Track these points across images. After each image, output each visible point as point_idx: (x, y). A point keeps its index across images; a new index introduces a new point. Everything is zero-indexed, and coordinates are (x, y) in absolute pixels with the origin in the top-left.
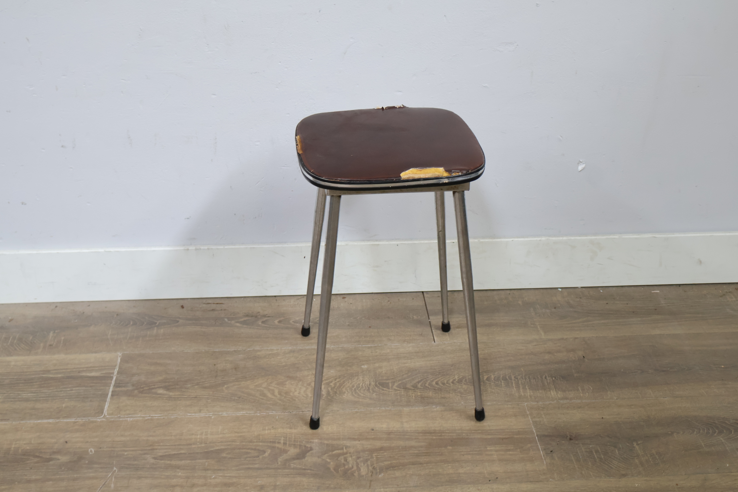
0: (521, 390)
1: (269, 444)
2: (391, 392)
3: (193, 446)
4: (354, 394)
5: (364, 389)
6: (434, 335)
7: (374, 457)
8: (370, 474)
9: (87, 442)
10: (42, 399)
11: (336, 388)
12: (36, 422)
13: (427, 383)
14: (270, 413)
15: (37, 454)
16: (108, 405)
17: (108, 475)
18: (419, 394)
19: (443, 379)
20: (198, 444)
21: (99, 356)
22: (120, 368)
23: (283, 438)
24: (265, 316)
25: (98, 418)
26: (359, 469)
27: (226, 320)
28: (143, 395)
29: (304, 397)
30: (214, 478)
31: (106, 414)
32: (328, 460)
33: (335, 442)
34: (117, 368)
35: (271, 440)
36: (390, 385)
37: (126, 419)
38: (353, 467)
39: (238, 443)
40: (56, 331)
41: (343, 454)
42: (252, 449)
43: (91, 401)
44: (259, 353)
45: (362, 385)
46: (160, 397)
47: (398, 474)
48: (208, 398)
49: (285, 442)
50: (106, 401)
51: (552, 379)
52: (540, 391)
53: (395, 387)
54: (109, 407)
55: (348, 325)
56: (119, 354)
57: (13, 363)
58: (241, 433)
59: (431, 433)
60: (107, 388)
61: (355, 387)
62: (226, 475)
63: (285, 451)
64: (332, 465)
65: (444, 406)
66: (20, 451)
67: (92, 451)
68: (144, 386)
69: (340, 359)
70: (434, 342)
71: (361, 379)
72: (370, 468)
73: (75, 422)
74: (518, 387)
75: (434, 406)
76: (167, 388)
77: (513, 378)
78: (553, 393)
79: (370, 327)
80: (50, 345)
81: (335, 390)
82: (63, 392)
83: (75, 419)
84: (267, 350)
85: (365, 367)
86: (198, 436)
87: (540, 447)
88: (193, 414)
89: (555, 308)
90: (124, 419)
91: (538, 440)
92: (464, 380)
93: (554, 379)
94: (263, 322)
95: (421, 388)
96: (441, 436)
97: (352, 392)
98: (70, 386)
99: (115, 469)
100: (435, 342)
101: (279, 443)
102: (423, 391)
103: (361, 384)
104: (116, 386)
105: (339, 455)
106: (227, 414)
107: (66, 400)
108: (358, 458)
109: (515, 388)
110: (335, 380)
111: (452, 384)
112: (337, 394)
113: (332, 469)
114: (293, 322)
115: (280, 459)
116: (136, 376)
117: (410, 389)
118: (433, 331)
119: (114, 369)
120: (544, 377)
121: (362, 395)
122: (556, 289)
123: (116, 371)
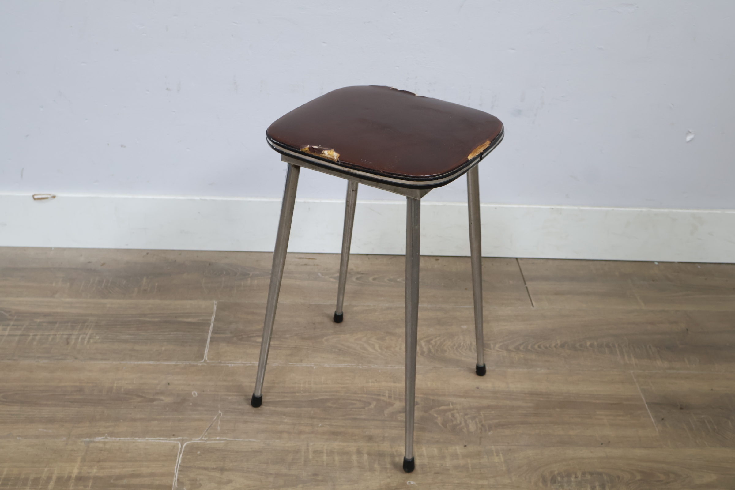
0: (626, 358)
1: (374, 397)
2: (494, 352)
3: (297, 394)
4: (456, 353)
5: (466, 348)
6: (532, 300)
7: (482, 414)
8: (479, 431)
9: (189, 385)
10: (140, 341)
11: (437, 345)
12: (136, 363)
13: (530, 346)
14: (372, 367)
15: (141, 394)
16: (208, 350)
17: (213, 418)
18: (522, 356)
19: (544, 343)
20: (302, 392)
21: (194, 302)
22: (216, 316)
23: (387, 392)
24: (358, 273)
25: (198, 362)
26: (467, 426)
27: (320, 274)
28: (242, 342)
30: (321, 426)
31: (206, 359)
32: (436, 415)
33: (441, 398)
34: (214, 316)
35: (376, 393)
36: (492, 346)
37: (227, 365)
38: (461, 423)
39: (342, 394)
40: (150, 277)
41: (450, 410)
42: (357, 400)
43: (190, 345)
45: (463, 345)
47: (507, 432)
48: (308, 348)
49: (390, 395)
50: (205, 347)
52: (646, 360)
53: (497, 348)
54: (209, 351)
55: (444, 286)
56: (215, 302)
57: (108, 306)
58: (345, 384)
59: (538, 395)
60: (206, 334)
61: (456, 346)
62: (333, 424)
63: (392, 405)
64: (439, 420)
65: (549, 369)
66: (122, 390)
67: (195, 393)
68: (243, 334)
69: (439, 319)
70: (532, 307)
71: (462, 339)
72: (479, 425)
73: (175, 365)
74: (622, 355)
75: (539, 369)
77: (616, 346)
78: (659, 363)
79: (466, 289)
80: (145, 290)
81: (436, 348)
82: (161, 336)
83: (176, 362)
84: (364, 305)
85: (465, 327)
86: (302, 385)
87: (650, 414)
88: (294, 364)
89: (653, 281)
90: (225, 365)
91: (648, 408)
92: (566, 345)
93: (658, 349)
94: (357, 279)
95: (523, 351)
96: (548, 398)
97: (454, 351)
98: (168, 330)
99: (220, 412)
101: (384, 396)
102: (526, 353)
103: (462, 344)
104: (214, 332)
105: (446, 411)
106: (329, 365)
107: (165, 343)
108: (466, 415)
109: (619, 356)
110: (436, 338)
111: (554, 349)
112: (438, 352)
113: (440, 424)
114: (388, 280)
115: (387, 412)
116: (234, 324)
117: (512, 351)
118: (531, 296)
119: (211, 316)
120: (648, 347)
121: (464, 354)
122: (653, 262)
123: (213, 318)
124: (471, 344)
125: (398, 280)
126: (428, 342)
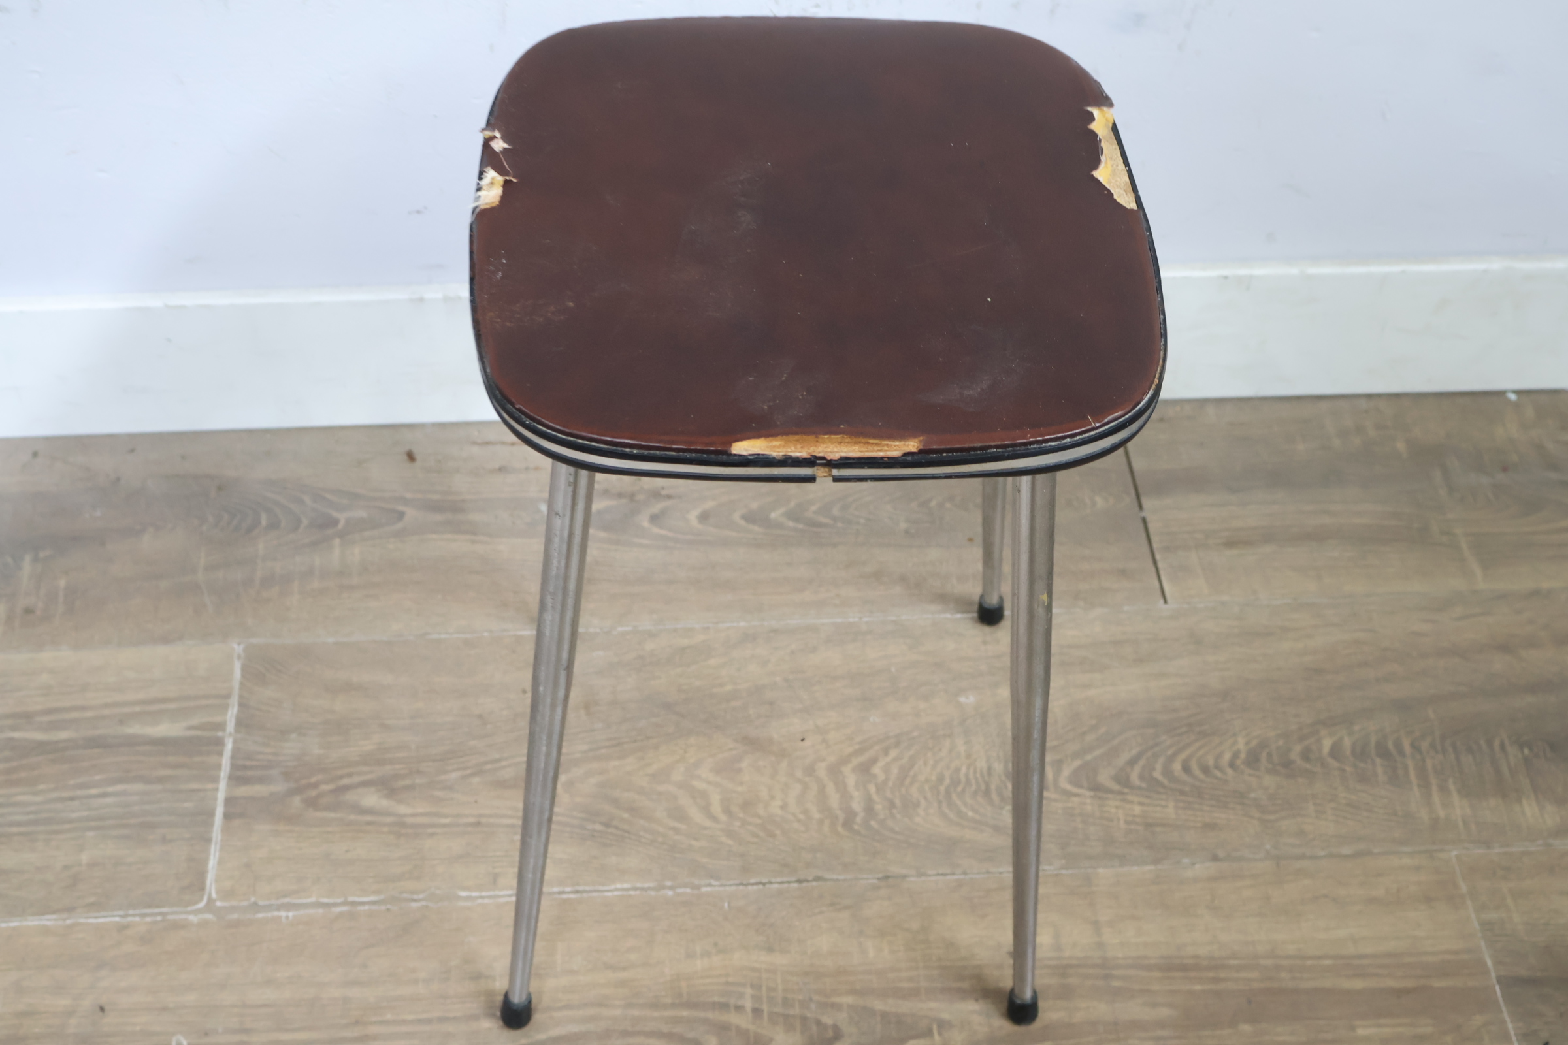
0: (1436, 798)
2: (1055, 800)
4: (947, 811)
5: (973, 788)
6: (1162, 573)
9: (165, 1009)
10: (15, 830)
11: (891, 784)
13: (1159, 768)
14: (704, 889)
16: (217, 854)
18: (1137, 809)
19: (1201, 753)
22: (242, 705)
23: (749, 991)
24: (657, 494)
25: (189, 909)
28: (319, 814)
29: (799, 821)
31: (214, 896)
33: (906, 1007)
34: (233, 705)
35: (716, 999)
37: (276, 913)
39: (618, 1012)
40: (42, 555)
43: (164, 840)
44: (650, 646)
45: (967, 775)
46: (369, 823)
48: (513, 826)
49: (757, 1006)
50: (208, 840)
51: (1522, 751)
52: (1493, 802)
53: (1064, 781)
54: (220, 862)
55: (907, 532)
56: (235, 646)
58: (624, 969)
59: (1184, 968)
60: (210, 786)
61: (947, 781)
65: (1215, 858)
67: (181, 1043)
68: (320, 777)
69: (893, 670)
70: (1162, 601)
71: (962, 748)
73: (122, 928)
74: (1425, 784)
75: (1186, 861)
76: (387, 786)
77: (1407, 748)
78: (1530, 811)
79: (970, 539)
80: (28, 611)
81: (888, 794)
82: (76, 803)
83: (121, 913)
84: (675, 630)
87: (1510, 1026)
88: (474, 894)
89: (1505, 469)
90: (269, 915)
91: (1504, 1000)
92: (1264, 755)
93: (1526, 751)
94: (654, 519)
95: (1140, 788)
96: (1216, 980)
97: (940, 802)
98: (98, 777)
100: (1166, 602)
101: (739, 1009)
102: (1148, 797)
103: (964, 770)
104: (236, 779)
106: (577, 892)
107: (90, 834)
109: (1416, 789)
110: (886, 751)
111: (1230, 771)
112: (895, 811)
114: (743, 517)
116: (294, 736)
117: (1110, 791)
118: (1158, 557)
119: (225, 708)
120: (1497, 743)
121: (970, 814)
122: (1501, 394)
123: (231, 716)
124: (990, 769)
125: (773, 515)
126: (865, 769)
